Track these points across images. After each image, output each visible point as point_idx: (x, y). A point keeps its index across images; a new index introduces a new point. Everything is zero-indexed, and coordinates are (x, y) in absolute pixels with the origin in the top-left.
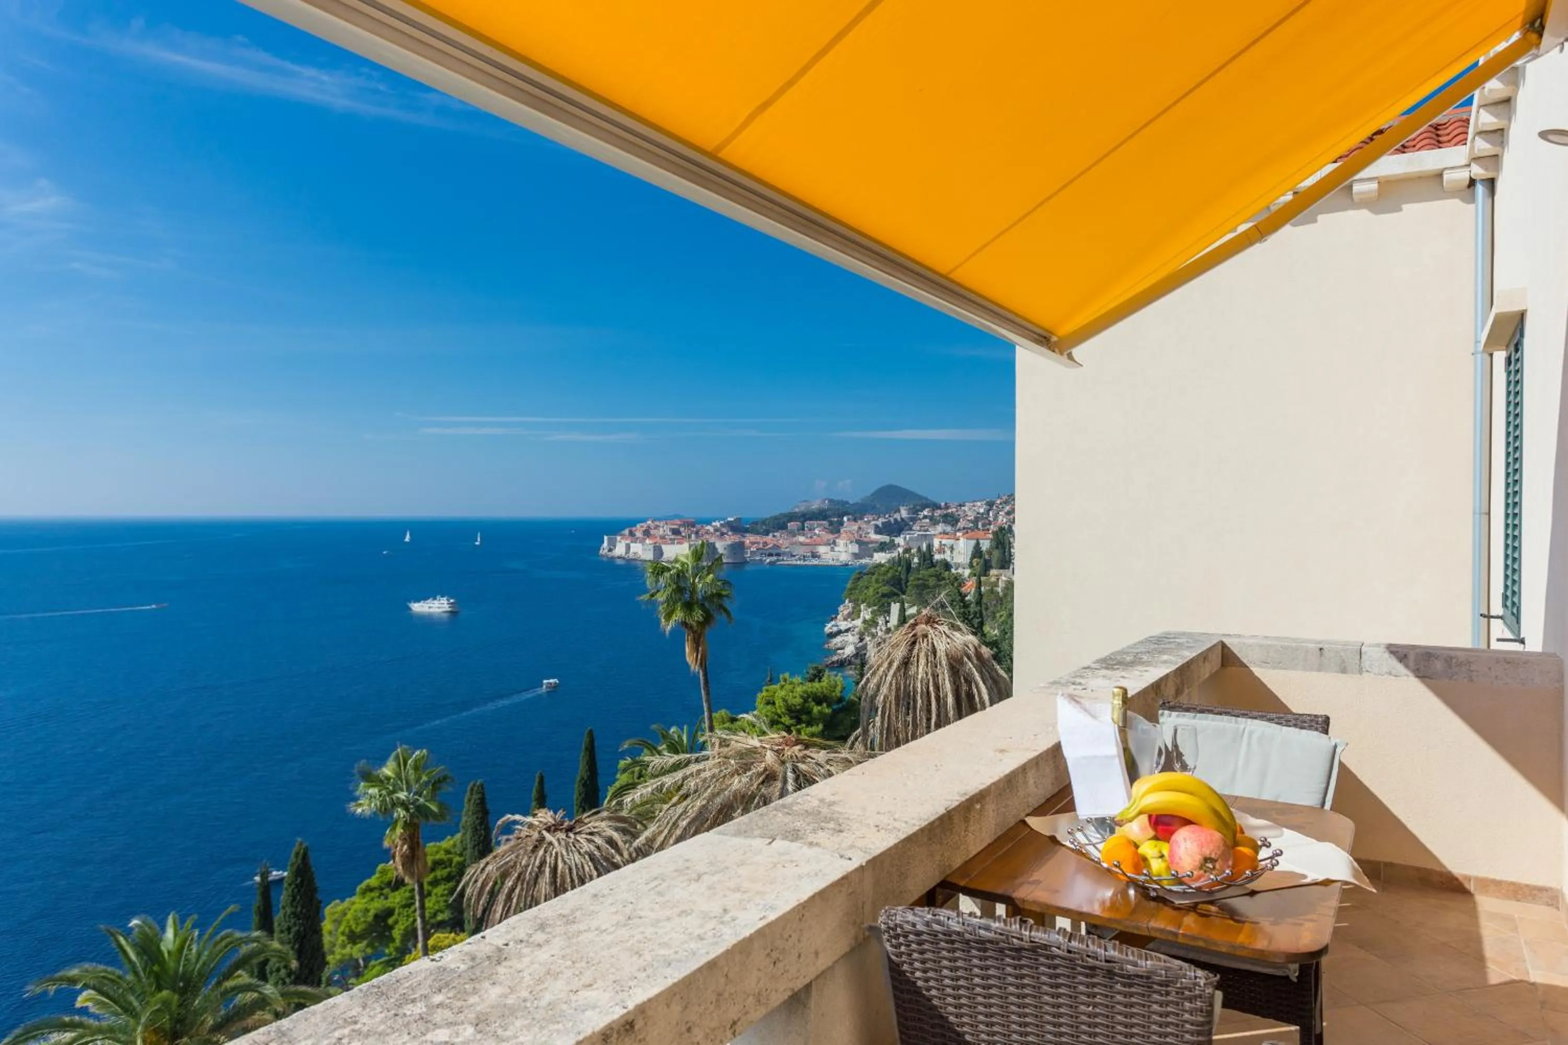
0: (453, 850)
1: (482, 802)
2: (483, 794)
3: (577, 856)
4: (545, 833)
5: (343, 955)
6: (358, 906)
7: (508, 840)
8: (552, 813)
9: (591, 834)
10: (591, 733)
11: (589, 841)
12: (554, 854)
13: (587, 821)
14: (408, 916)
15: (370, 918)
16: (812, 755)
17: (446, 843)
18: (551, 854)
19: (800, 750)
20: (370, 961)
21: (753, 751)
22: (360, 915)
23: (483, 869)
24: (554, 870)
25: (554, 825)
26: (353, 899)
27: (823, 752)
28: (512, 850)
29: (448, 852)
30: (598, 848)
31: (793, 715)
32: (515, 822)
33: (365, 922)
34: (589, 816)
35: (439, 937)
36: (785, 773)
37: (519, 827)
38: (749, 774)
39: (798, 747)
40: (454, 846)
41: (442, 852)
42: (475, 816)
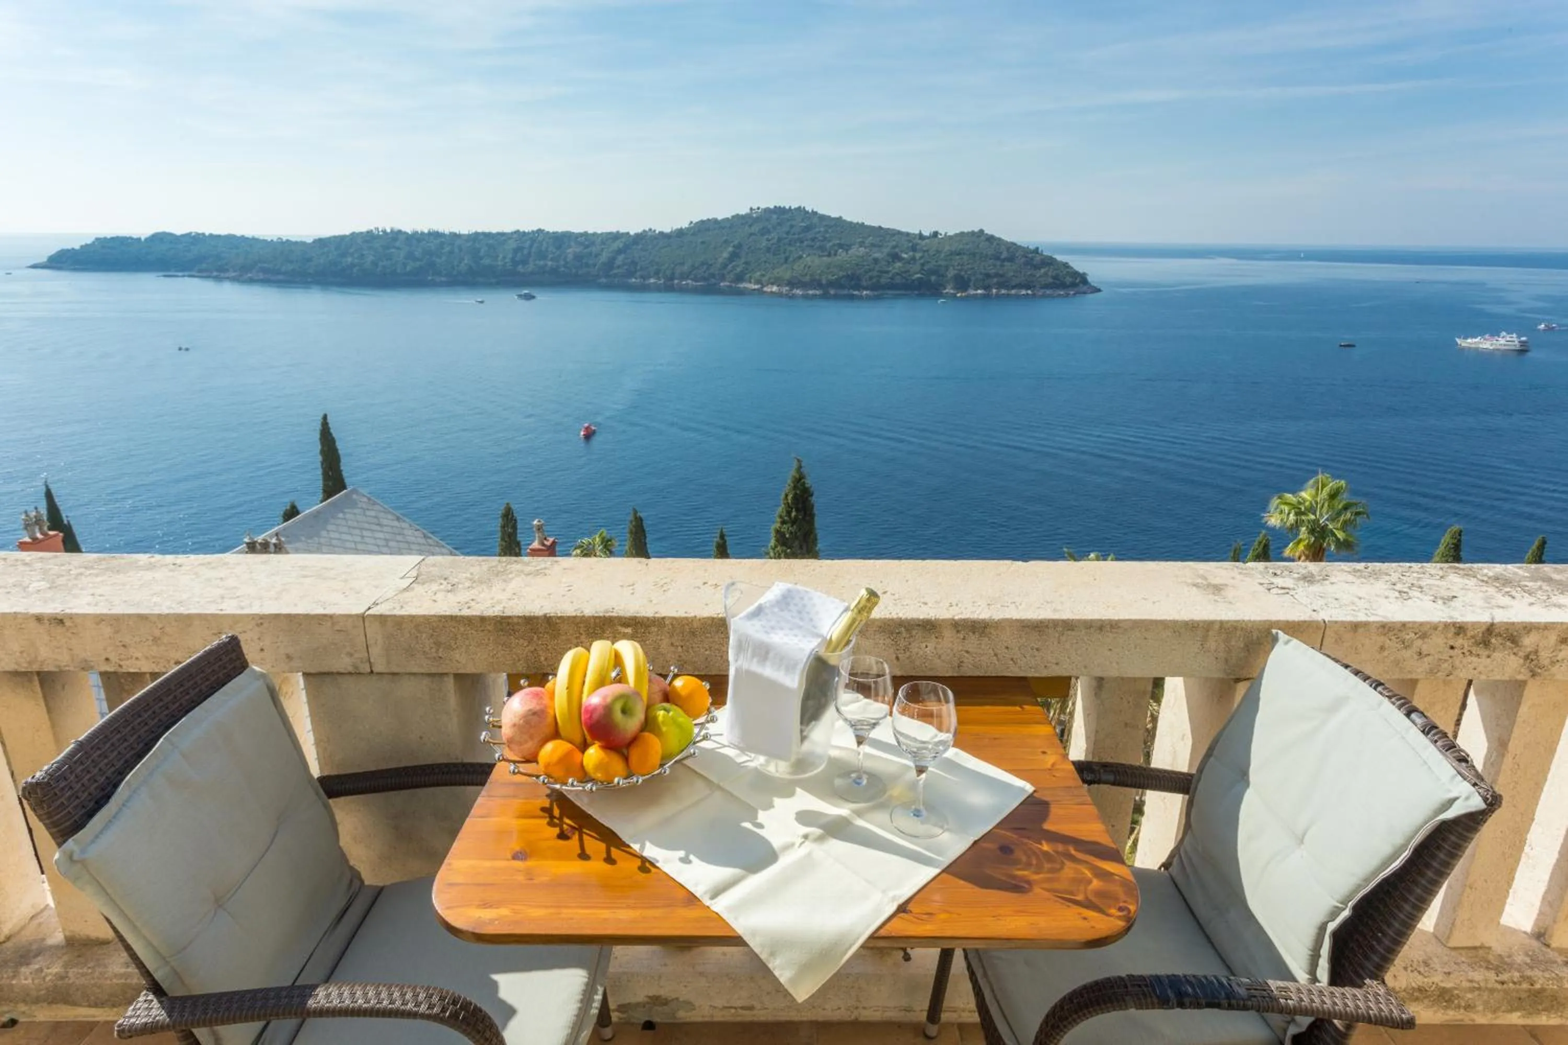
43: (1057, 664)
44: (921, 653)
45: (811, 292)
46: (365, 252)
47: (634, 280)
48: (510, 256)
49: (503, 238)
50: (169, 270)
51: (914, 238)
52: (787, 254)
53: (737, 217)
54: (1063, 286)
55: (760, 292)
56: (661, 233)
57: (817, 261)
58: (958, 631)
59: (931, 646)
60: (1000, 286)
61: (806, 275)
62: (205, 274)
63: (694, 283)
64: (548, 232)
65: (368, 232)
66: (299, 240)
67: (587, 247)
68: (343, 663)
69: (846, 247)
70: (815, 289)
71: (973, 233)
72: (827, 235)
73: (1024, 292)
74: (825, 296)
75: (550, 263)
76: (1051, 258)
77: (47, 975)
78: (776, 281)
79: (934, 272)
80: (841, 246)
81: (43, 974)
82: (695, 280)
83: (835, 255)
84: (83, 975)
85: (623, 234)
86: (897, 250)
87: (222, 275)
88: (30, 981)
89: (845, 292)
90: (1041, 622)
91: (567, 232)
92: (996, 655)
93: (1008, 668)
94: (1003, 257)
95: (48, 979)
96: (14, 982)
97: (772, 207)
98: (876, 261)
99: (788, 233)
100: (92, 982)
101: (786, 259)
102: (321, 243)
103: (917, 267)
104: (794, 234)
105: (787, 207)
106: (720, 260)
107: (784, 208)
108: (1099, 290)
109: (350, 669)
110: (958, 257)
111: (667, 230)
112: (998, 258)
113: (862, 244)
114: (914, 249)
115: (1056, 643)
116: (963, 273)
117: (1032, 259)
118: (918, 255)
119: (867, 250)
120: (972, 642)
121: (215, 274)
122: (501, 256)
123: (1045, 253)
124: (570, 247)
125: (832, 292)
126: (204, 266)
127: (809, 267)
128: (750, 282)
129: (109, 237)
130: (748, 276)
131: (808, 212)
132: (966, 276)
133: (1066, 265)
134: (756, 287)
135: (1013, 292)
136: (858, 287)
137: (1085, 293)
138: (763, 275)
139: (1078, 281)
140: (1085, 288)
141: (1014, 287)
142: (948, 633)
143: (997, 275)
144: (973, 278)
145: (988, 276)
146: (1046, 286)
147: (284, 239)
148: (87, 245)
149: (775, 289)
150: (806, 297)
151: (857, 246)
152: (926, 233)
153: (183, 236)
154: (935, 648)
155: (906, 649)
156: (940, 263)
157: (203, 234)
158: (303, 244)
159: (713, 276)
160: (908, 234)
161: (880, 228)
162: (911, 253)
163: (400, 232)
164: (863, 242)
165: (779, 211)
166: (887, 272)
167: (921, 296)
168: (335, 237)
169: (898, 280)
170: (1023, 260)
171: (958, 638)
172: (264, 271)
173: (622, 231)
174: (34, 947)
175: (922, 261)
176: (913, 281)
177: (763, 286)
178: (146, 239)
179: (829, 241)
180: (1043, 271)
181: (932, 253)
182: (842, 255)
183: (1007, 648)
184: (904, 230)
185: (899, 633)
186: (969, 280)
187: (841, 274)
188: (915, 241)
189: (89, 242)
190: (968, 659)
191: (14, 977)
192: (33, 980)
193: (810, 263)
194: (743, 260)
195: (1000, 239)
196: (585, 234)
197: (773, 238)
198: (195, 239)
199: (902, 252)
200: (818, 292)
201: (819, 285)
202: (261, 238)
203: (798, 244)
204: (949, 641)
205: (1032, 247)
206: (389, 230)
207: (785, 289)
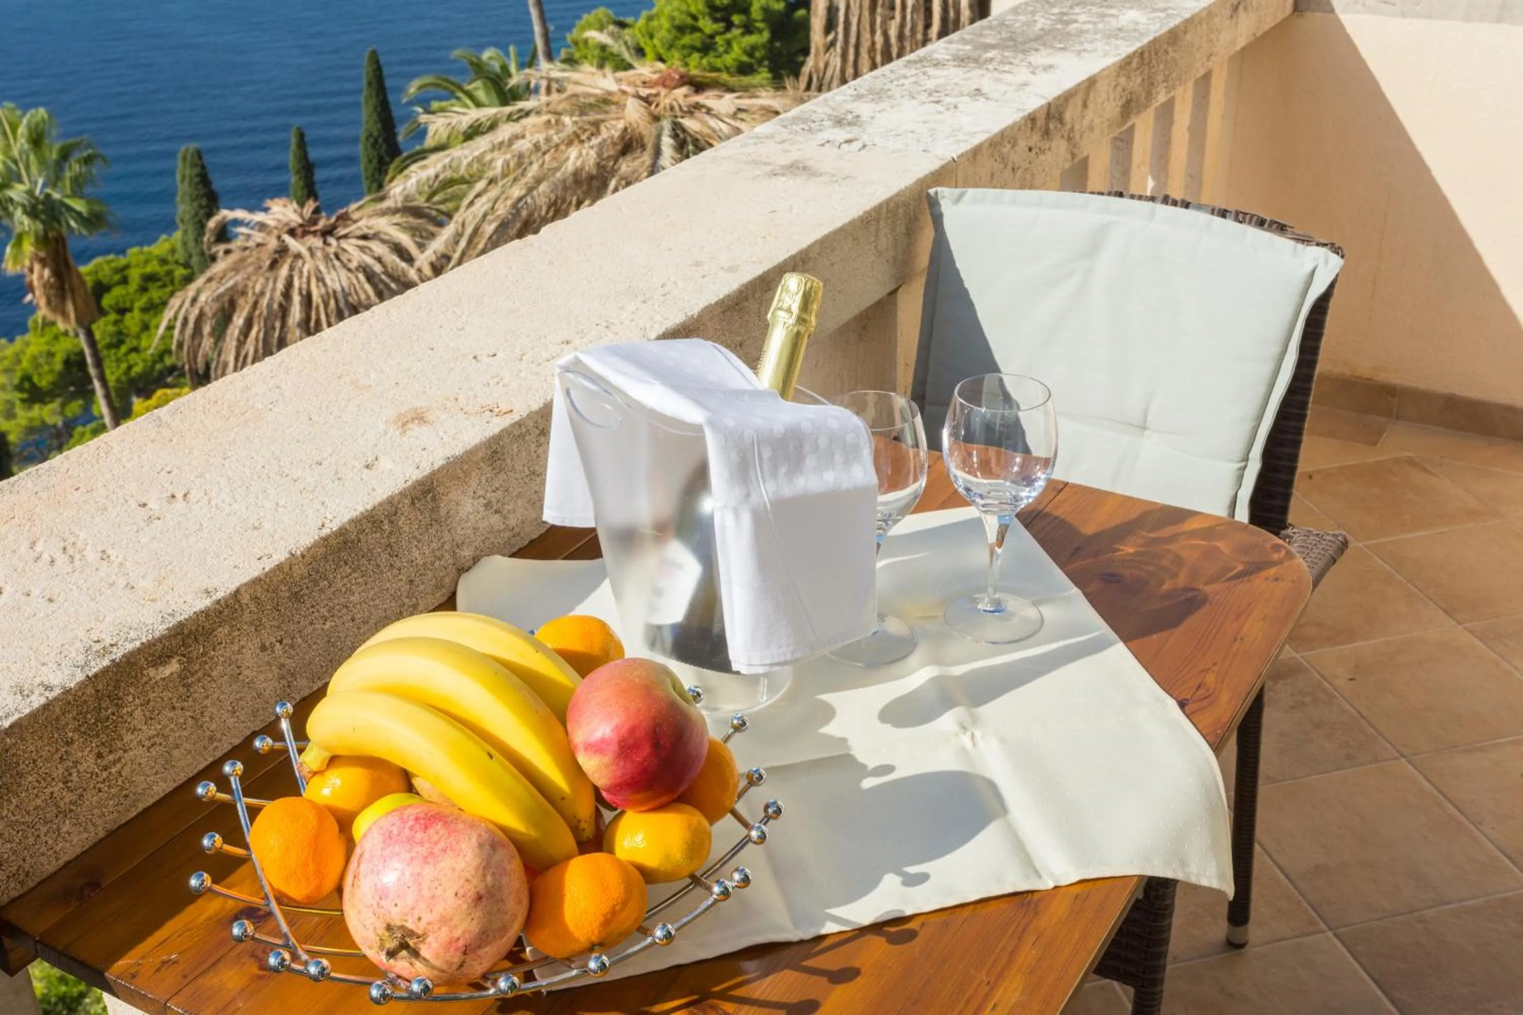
0: (170, 258)
1: (204, 179)
2: (203, 167)
3: (343, 273)
4: (289, 240)
5: (31, 420)
6: (32, 350)
7: (227, 252)
8: (295, 205)
9: (365, 237)
10: (374, 58)
11: (362, 249)
12: (305, 274)
13: (355, 216)
14: (118, 361)
15: (58, 366)
16: (710, 103)
17: (160, 247)
18: (301, 272)
19: (686, 96)
20: (74, 428)
21: (605, 101)
22: (42, 361)
23: (194, 300)
24: (307, 299)
25: (301, 226)
26: (28, 337)
27: (729, 96)
28: (236, 268)
29: (163, 261)
30: (379, 260)
31: (718, 15)
32: (237, 222)
33: (51, 371)
34: (359, 209)
35: (165, 394)
36: (659, 137)
37: (242, 230)
38: (595, 141)
39: (684, 90)
40: (173, 251)
41: (155, 262)
42: (195, 204)
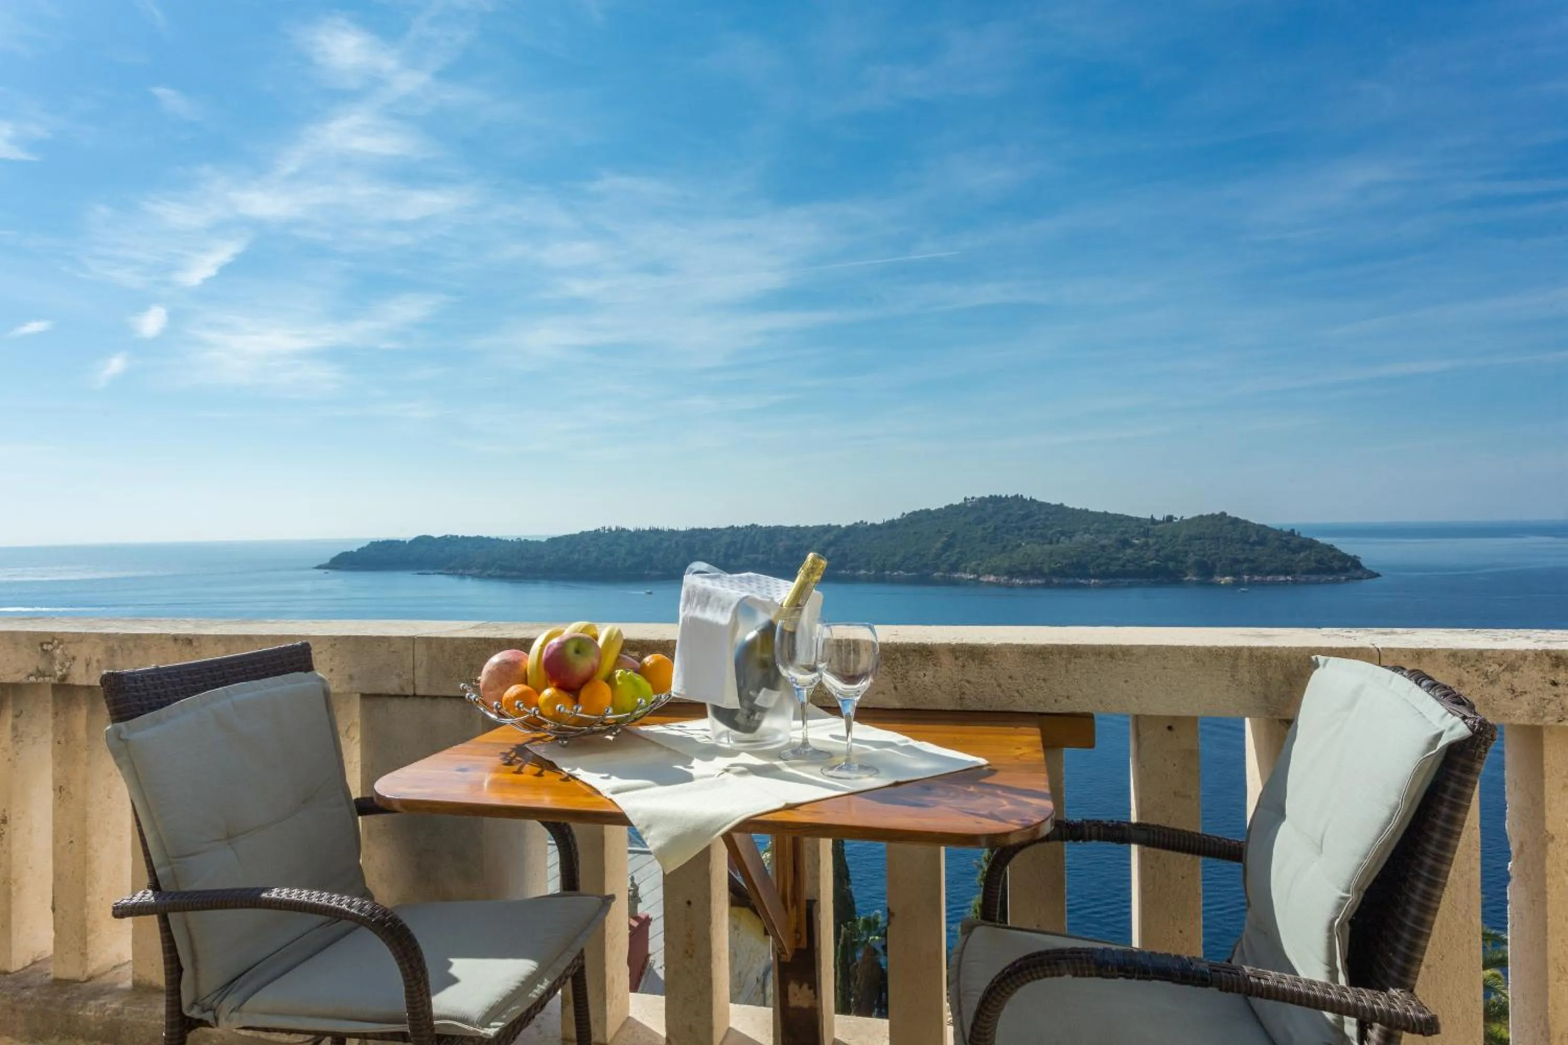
43: (1068, 697)
44: (919, 682)
45: (1031, 582)
46: (591, 549)
47: (843, 572)
48: (723, 550)
49: (718, 533)
50: (421, 569)
51: (1146, 524)
52: (1005, 543)
53: (951, 507)
54: (1330, 570)
55: (977, 582)
56: (873, 525)
57: (1038, 549)
58: (956, 658)
59: (930, 673)
60: (1252, 571)
61: (1026, 564)
62: (452, 572)
63: (906, 574)
64: (761, 527)
65: (596, 531)
66: (535, 539)
67: (798, 540)
68: (392, 685)
69: (1070, 535)
70: (1037, 578)
71: (1213, 516)
72: (1048, 523)
73: (1282, 578)
74: (1048, 585)
75: (761, 557)
76: (1311, 540)
77: (108, 1009)
78: (993, 571)
79: (1169, 558)
80: (1063, 533)
81: (105, 1008)
82: (908, 571)
83: (1058, 542)
84: (136, 1012)
85: (834, 527)
86: (1126, 536)
87: (467, 572)
88: (92, 1014)
89: (1071, 581)
90: (1044, 647)
91: (780, 526)
92: (999, 686)
93: (1014, 701)
94: (1251, 540)
95: (107, 1013)
96: (80, 1013)
97: (987, 496)
98: (1103, 547)
99: (1005, 522)
100: (140, 1020)
101: (1005, 547)
102: (554, 541)
103: (1150, 554)
104: (1012, 522)
105: (1004, 496)
106: (934, 551)
107: (1000, 497)
108: (1378, 575)
109: (398, 691)
110: (1198, 542)
111: (879, 522)
112: (1246, 542)
113: (1087, 531)
114: (1146, 534)
115: (1063, 672)
116: (1205, 559)
117: (1287, 542)
118: (1151, 541)
119: (1093, 537)
120: (973, 671)
121: (460, 571)
122: (715, 550)
123: (1303, 535)
124: (781, 540)
125: (1055, 581)
126: (452, 565)
127: (1029, 556)
128: (965, 572)
129: (381, 541)
130: (963, 565)
131: (1026, 500)
132: (1209, 562)
133: (1331, 548)
134: (972, 577)
135: (1269, 578)
136: (1088, 576)
137: (1360, 578)
138: (979, 565)
139: (1349, 564)
140: (1359, 573)
141: (1269, 574)
142: (946, 660)
143: (1246, 560)
144: (1219, 565)
145: (1236, 561)
146: (1309, 572)
147: (523, 539)
148: (362, 548)
149: (992, 578)
150: (1028, 587)
151: (1081, 532)
152: (1159, 517)
153: (439, 538)
154: (934, 677)
155: (904, 677)
156: (1178, 548)
157: (457, 537)
158: (538, 542)
159: (925, 566)
160: (1138, 519)
161: (1106, 513)
162: (1143, 540)
163: (624, 530)
164: (1088, 529)
165: (995, 500)
166: (1118, 559)
167: (1158, 584)
168: (566, 536)
169: (1130, 567)
170: (1277, 543)
171: (957, 665)
172: (501, 568)
173: (834, 523)
174: (107, 988)
175: (1157, 547)
176: (1148, 568)
177: (979, 576)
178: (410, 542)
179: (1051, 529)
180: (1302, 555)
181: (1167, 538)
182: (1065, 543)
183: (1010, 677)
184: (1132, 515)
185: (894, 659)
186: (1214, 566)
187: (1065, 562)
188: (1146, 527)
189: (365, 545)
190: (969, 690)
191: (82, 1008)
192: (96, 1012)
193: (1029, 552)
194: (957, 550)
195: (1246, 522)
196: (797, 528)
197: (989, 527)
198: (449, 541)
199: (1132, 537)
200: (1040, 582)
201: (1041, 574)
202: (504, 538)
203: (1016, 533)
204: (948, 669)
205: (1287, 529)
206: (614, 529)
207: (1003, 579)
